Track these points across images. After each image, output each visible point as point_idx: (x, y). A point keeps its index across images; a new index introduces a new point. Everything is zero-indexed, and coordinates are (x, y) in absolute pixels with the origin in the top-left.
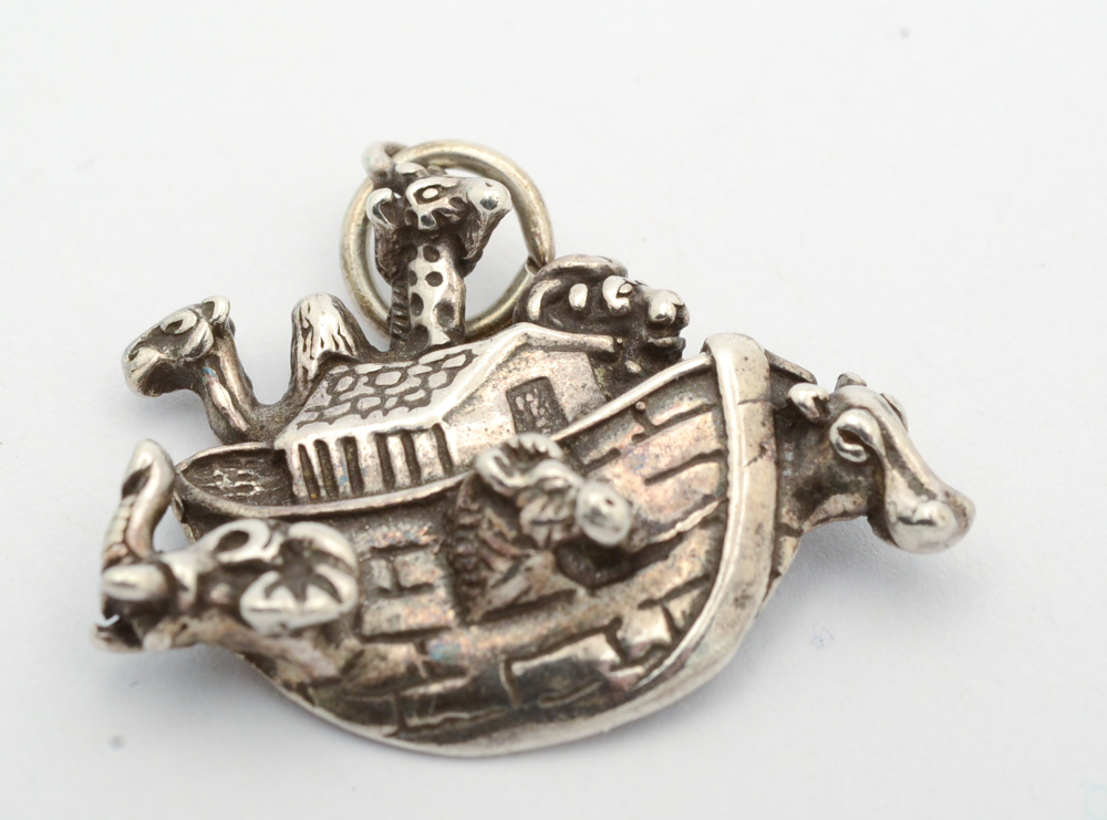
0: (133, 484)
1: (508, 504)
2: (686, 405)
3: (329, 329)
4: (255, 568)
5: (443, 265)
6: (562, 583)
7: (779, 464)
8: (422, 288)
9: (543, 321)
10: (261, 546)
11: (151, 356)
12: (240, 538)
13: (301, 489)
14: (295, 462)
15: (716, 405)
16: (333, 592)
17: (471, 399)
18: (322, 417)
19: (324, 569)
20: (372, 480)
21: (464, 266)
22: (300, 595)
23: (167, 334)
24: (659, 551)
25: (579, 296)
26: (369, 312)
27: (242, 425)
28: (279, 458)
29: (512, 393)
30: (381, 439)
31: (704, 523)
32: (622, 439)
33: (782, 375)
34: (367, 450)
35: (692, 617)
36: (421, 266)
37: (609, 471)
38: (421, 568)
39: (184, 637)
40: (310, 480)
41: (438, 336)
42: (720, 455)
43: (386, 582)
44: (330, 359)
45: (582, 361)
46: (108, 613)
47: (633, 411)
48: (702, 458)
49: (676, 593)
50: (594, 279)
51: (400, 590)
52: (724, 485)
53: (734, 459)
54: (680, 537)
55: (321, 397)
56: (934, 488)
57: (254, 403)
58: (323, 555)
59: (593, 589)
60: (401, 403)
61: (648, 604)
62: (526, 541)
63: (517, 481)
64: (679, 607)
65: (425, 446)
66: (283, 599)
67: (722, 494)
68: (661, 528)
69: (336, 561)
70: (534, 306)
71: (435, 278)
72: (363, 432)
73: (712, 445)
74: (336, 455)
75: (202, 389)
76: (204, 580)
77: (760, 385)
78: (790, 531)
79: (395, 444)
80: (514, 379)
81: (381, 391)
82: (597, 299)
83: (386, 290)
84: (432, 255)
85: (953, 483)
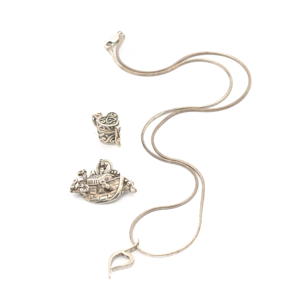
0: (75, 181)
1: (101, 185)
2: (117, 180)
3: (93, 173)
4: (81, 187)
5: (103, 169)
6: (105, 192)
7: (123, 185)
8: (101, 170)
9: (109, 173)
10: (82, 186)
11: (79, 173)
12: (81, 185)
13: (88, 183)
14: (88, 181)
15: (119, 181)
16: (87, 190)
17: (102, 178)
18: (91, 178)
19: (86, 188)
20: (93, 183)
21: (105, 169)
22: (84, 189)
23: (81, 171)
24: (112, 190)
25: (112, 172)
26: (97, 172)
27: (85, 178)
28: (87, 181)
29: (105, 178)
30: (94, 180)
31: (116, 189)
32: (112, 182)
33: (125, 179)
34: (93, 181)
35: (114, 195)
36: (101, 168)
37: (110, 184)
38: (95, 190)
39: (76, 192)
40: (89, 183)
41: (101, 174)
42: (119, 184)
43: (92, 190)
44: (93, 175)
45: (111, 177)
46: (71, 190)
47: (113, 180)
48: (117, 184)
49: (113, 194)
50: (114, 171)
51: (93, 191)
52: (119, 186)
53: (120, 184)
54: (114, 190)
55: (91, 177)
56: (134, 188)
57: (87, 177)
58: (87, 187)
59: (107, 192)
60: (97, 178)
61: (111, 194)
62: (102, 188)
63: (102, 183)
64: (113, 195)
65: (98, 181)
66: (83, 189)
67: (118, 187)
68: (113, 189)
69: (87, 188)
70: (109, 172)
71: (102, 169)
72: (93, 180)
73: (118, 183)
74: (91, 181)
75: (83, 176)
76: (78, 188)
77: (123, 179)
78: (123, 190)
79: (95, 181)
80: (106, 177)
81: (96, 177)
82: (113, 172)
83: (99, 170)
84: (102, 168)
85: (136, 188)
